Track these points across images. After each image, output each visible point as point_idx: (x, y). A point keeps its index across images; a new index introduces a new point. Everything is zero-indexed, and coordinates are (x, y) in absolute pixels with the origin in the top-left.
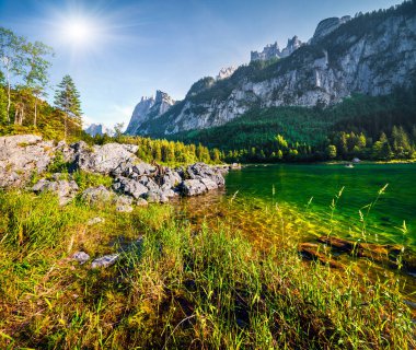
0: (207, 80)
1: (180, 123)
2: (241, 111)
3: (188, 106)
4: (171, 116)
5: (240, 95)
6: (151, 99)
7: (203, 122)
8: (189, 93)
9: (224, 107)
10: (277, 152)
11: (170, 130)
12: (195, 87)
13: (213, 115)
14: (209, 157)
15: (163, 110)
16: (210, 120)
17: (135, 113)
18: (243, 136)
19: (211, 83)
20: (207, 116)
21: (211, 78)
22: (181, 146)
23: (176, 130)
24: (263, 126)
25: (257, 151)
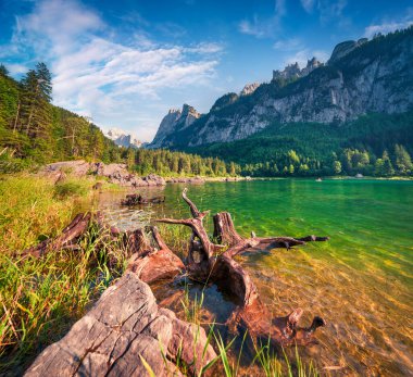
0: (231, 95)
1: (204, 136)
2: (263, 125)
3: (212, 119)
4: (196, 129)
5: (261, 110)
6: (178, 112)
7: (226, 135)
8: (214, 107)
9: (246, 122)
10: (289, 167)
11: (194, 142)
12: (219, 102)
13: (236, 129)
14: (225, 170)
15: (189, 122)
16: (233, 133)
17: (162, 125)
18: (261, 150)
19: (234, 99)
20: (230, 129)
21: (235, 94)
22: (198, 159)
23: (200, 142)
24: (280, 141)
25: (272, 165)
